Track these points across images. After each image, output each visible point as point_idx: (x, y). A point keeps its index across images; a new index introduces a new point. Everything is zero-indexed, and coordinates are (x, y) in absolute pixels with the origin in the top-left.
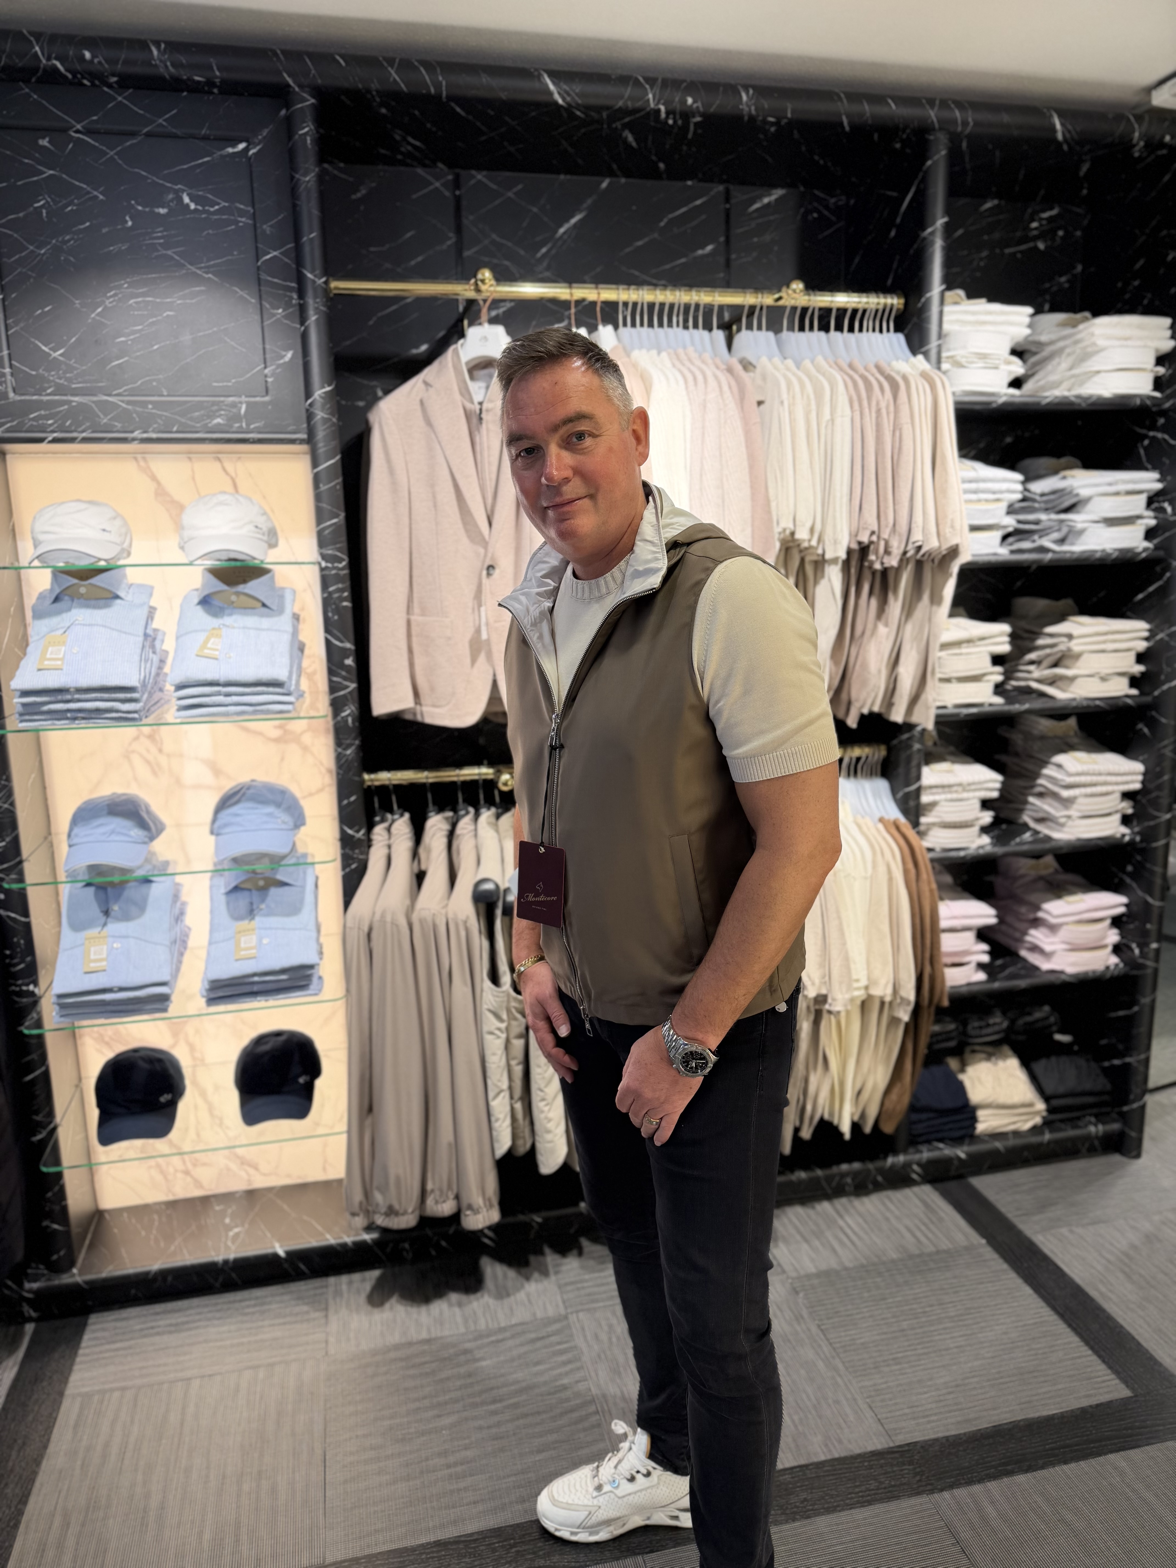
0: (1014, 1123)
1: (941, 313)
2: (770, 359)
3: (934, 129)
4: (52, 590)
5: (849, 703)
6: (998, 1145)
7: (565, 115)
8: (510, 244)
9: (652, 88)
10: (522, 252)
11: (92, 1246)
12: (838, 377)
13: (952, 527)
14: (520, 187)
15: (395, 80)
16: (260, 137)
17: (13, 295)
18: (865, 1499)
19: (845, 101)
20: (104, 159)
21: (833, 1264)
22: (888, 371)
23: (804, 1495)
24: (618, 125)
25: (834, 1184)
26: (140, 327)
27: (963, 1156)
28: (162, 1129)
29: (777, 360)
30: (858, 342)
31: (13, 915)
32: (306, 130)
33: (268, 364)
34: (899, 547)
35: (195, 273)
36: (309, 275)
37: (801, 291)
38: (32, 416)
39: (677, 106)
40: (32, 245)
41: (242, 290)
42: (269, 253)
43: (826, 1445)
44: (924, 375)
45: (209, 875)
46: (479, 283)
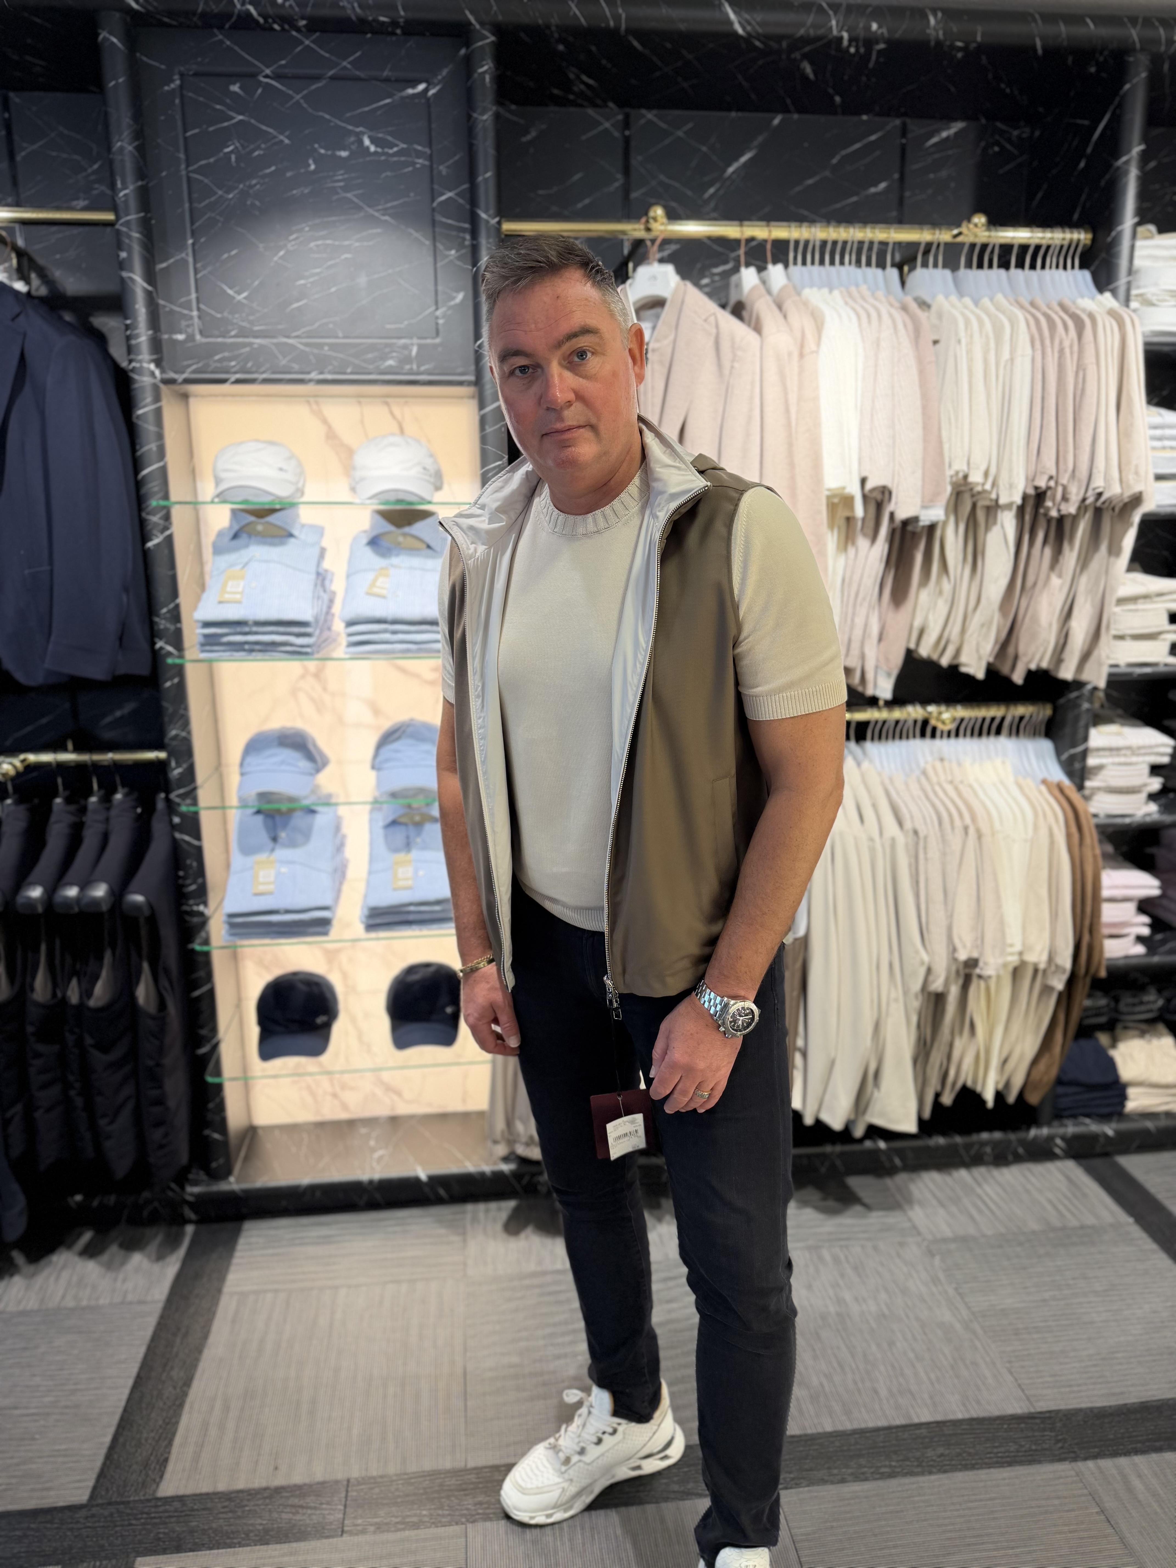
0: (1167, 1103)
1: (1132, 248)
2: (947, 297)
3: (1134, 50)
4: (231, 527)
5: (1016, 658)
6: (1149, 1125)
7: (744, 46)
8: (677, 185)
9: (835, 13)
10: (689, 193)
11: (247, 1158)
12: (1020, 315)
13: (1137, 473)
14: (690, 125)
15: (575, 14)
16: (440, 77)
17: (203, 240)
18: (1004, 1460)
19: (1040, 22)
20: (291, 103)
21: (972, 1231)
22: (1073, 309)
23: (941, 1450)
24: (797, 55)
25: (973, 1152)
26: (318, 270)
27: (1110, 1132)
28: (318, 1050)
29: (954, 298)
30: (1040, 280)
31: (187, 838)
32: (485, 68)
33: (440, 304)
34: (1078, 494)
35: (373, 216)
36: (483, 216)
37: (983, 225)
38: (217, 357)
39: (861, 34)
40: (220, 189)
41: (417, 231)
42: (443, 194)
43: (964, 1405)
44: (1112, 313)
45: (368, 807)
46: (651, 221)
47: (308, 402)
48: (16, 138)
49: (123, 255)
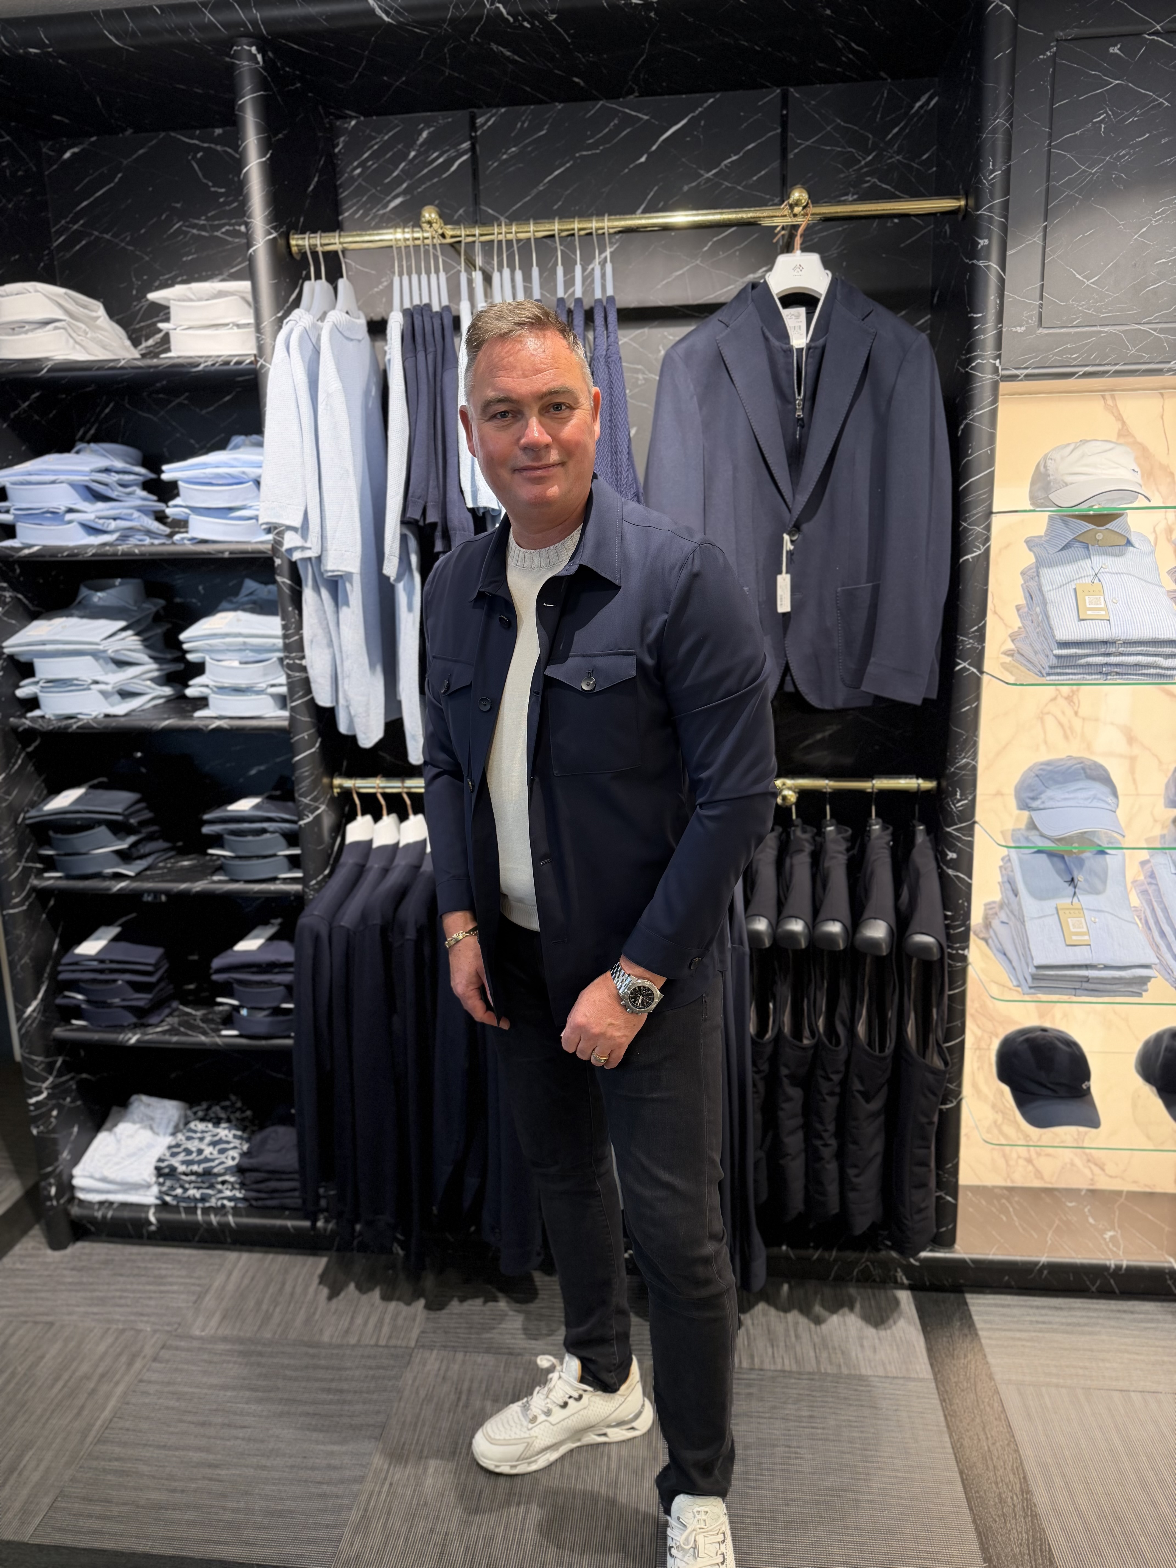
38: (1057, 350)
40: (1083, 163)
47: (1103, 397)
48: (791, 134)
49: (983, 242)
